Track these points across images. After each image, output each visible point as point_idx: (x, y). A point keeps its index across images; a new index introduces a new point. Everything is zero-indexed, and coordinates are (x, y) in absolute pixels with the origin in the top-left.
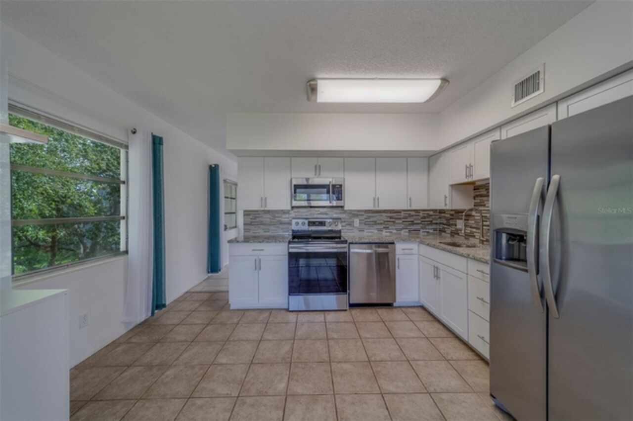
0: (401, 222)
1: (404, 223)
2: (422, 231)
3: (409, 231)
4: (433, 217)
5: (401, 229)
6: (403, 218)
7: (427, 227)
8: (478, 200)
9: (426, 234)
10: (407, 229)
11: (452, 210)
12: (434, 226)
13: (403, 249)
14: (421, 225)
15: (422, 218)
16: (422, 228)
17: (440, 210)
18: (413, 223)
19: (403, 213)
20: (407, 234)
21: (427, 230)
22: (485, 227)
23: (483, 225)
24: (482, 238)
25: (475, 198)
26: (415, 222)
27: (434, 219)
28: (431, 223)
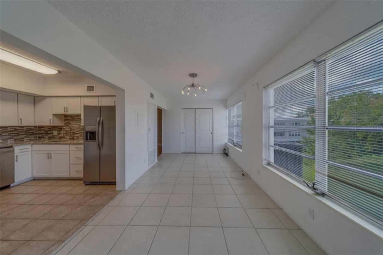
0: (7, 134)
1: (10, 135)
2: (25, 139)
3: (15, 140)
4: (34, 130)
5: (7, 139)
6: (9, 132)
7: (30, 136)
8: (67, 122)
9: (29, 140)
10: (13, 138)
11: (49, 126)
12: (35, 136)
13: (20, 149)
14: (25, 135)
15: (25, 131)
16: (26, 137)
17: (39, 126)
18: (18, 134)
19: (9, 128)
20: (13, 142)
21: (30, 138)
22: (72, 133)
23: (71, 132)
24: (70, 137)
25: (65, 120)
26: (20, 133)
27: (35, 131)
28: (33, 134)
